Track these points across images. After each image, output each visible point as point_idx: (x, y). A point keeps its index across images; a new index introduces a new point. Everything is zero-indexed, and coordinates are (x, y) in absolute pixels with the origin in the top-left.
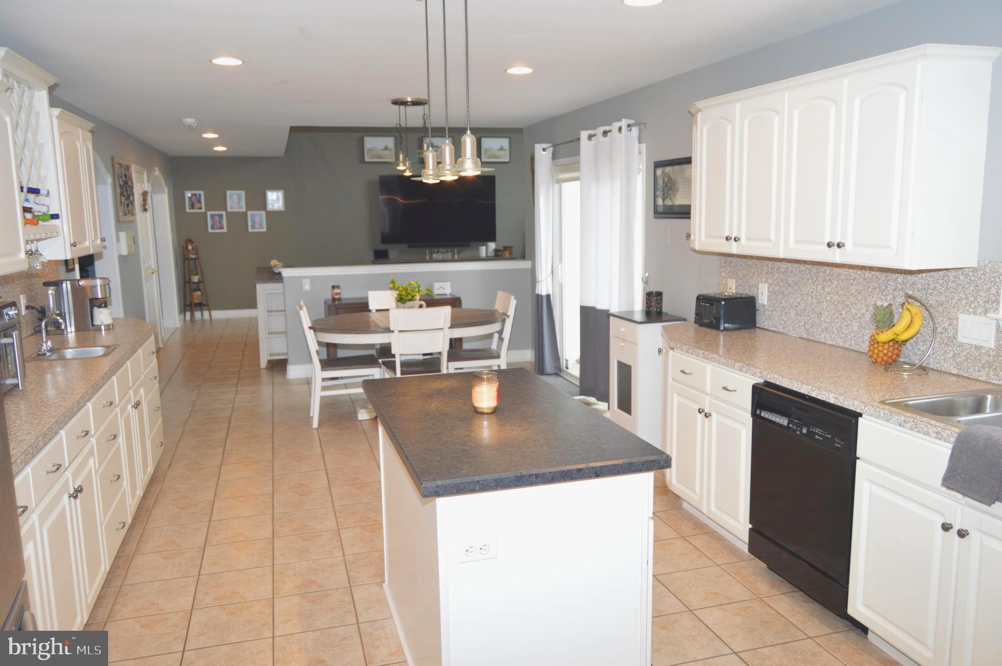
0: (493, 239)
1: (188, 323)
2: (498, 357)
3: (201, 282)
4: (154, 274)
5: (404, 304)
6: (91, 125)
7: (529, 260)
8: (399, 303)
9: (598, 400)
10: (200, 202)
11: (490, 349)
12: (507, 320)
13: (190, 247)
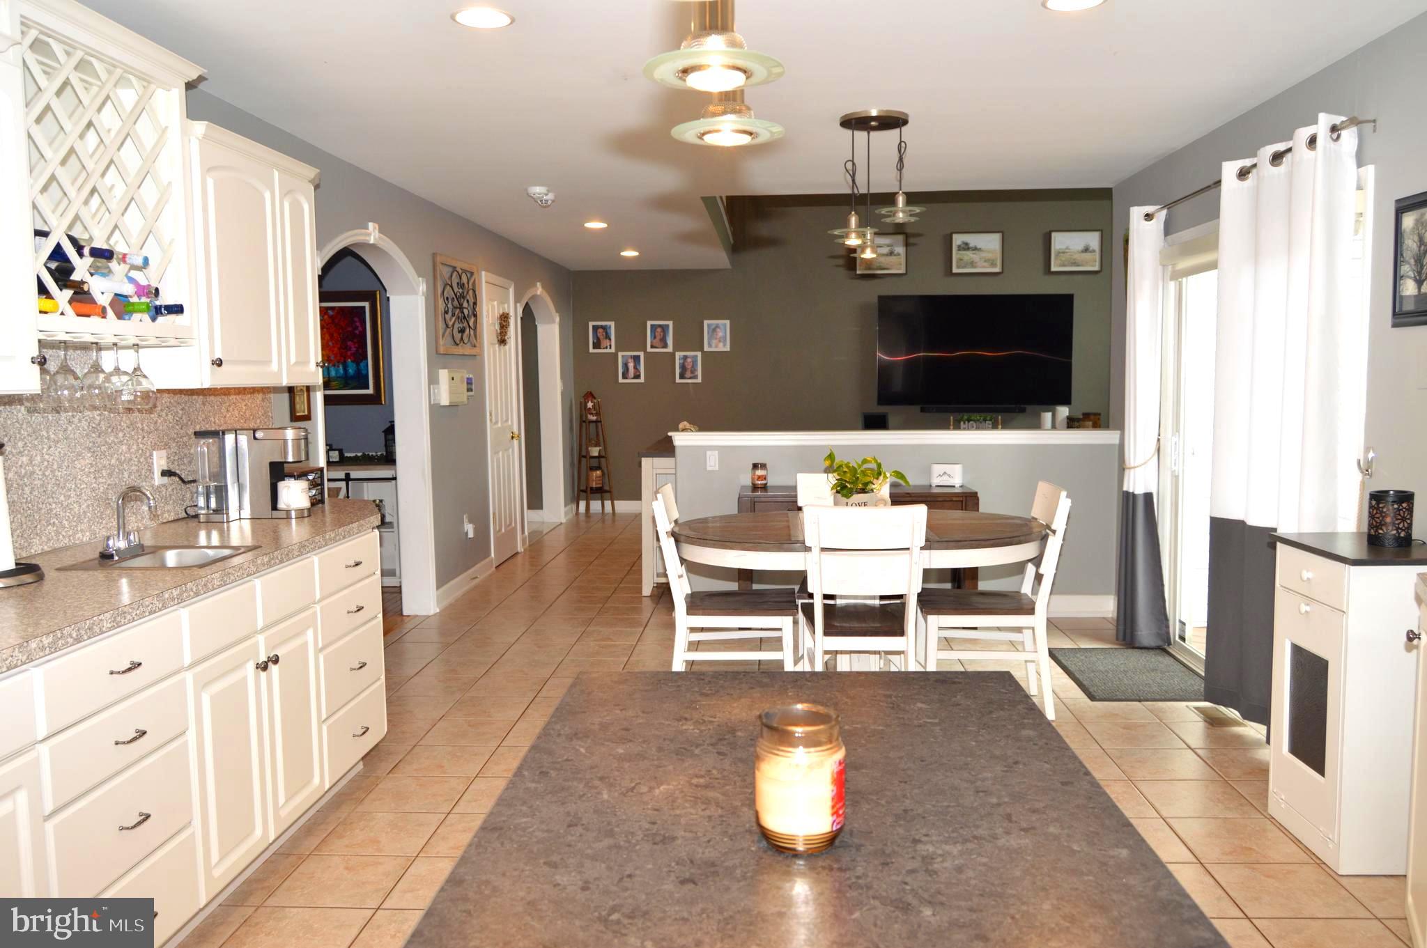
0: (1066, 401)
1: (582, 518)
2: (1030, 610)
3: (603, 457)
4: (516, 442)
5: (848, 497)
6: (312, 172)
7: (1115, 429)
8: (839, 495)
9: (1245, 717)
10: (608, 337)
11: (1018, 592)
12: (1051, 540)
13: (590, 405)
